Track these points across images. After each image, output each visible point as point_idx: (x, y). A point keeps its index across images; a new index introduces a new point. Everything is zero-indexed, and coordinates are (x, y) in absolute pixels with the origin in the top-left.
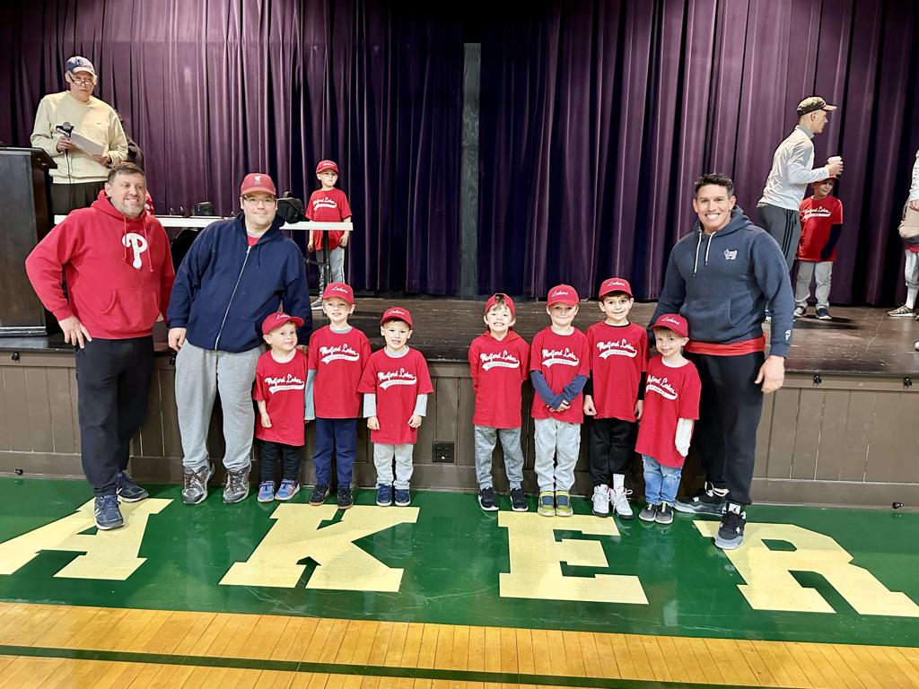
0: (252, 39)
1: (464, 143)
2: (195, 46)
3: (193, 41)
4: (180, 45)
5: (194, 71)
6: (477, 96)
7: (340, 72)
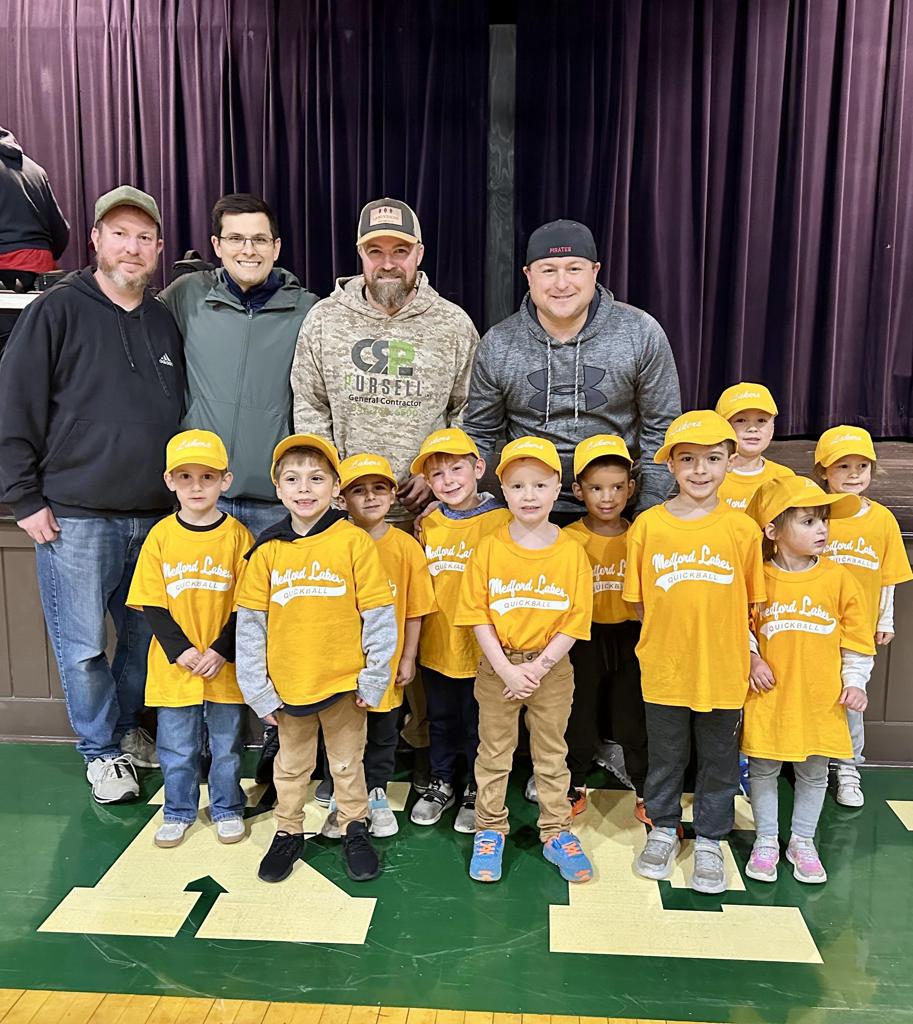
0: (149, 21)
1: (492, 185)
2: (57, 33)
3: (53, 26)
4: (33, 32)
5: (56, 75)
6: (512, 109)
7: (290, 73)
